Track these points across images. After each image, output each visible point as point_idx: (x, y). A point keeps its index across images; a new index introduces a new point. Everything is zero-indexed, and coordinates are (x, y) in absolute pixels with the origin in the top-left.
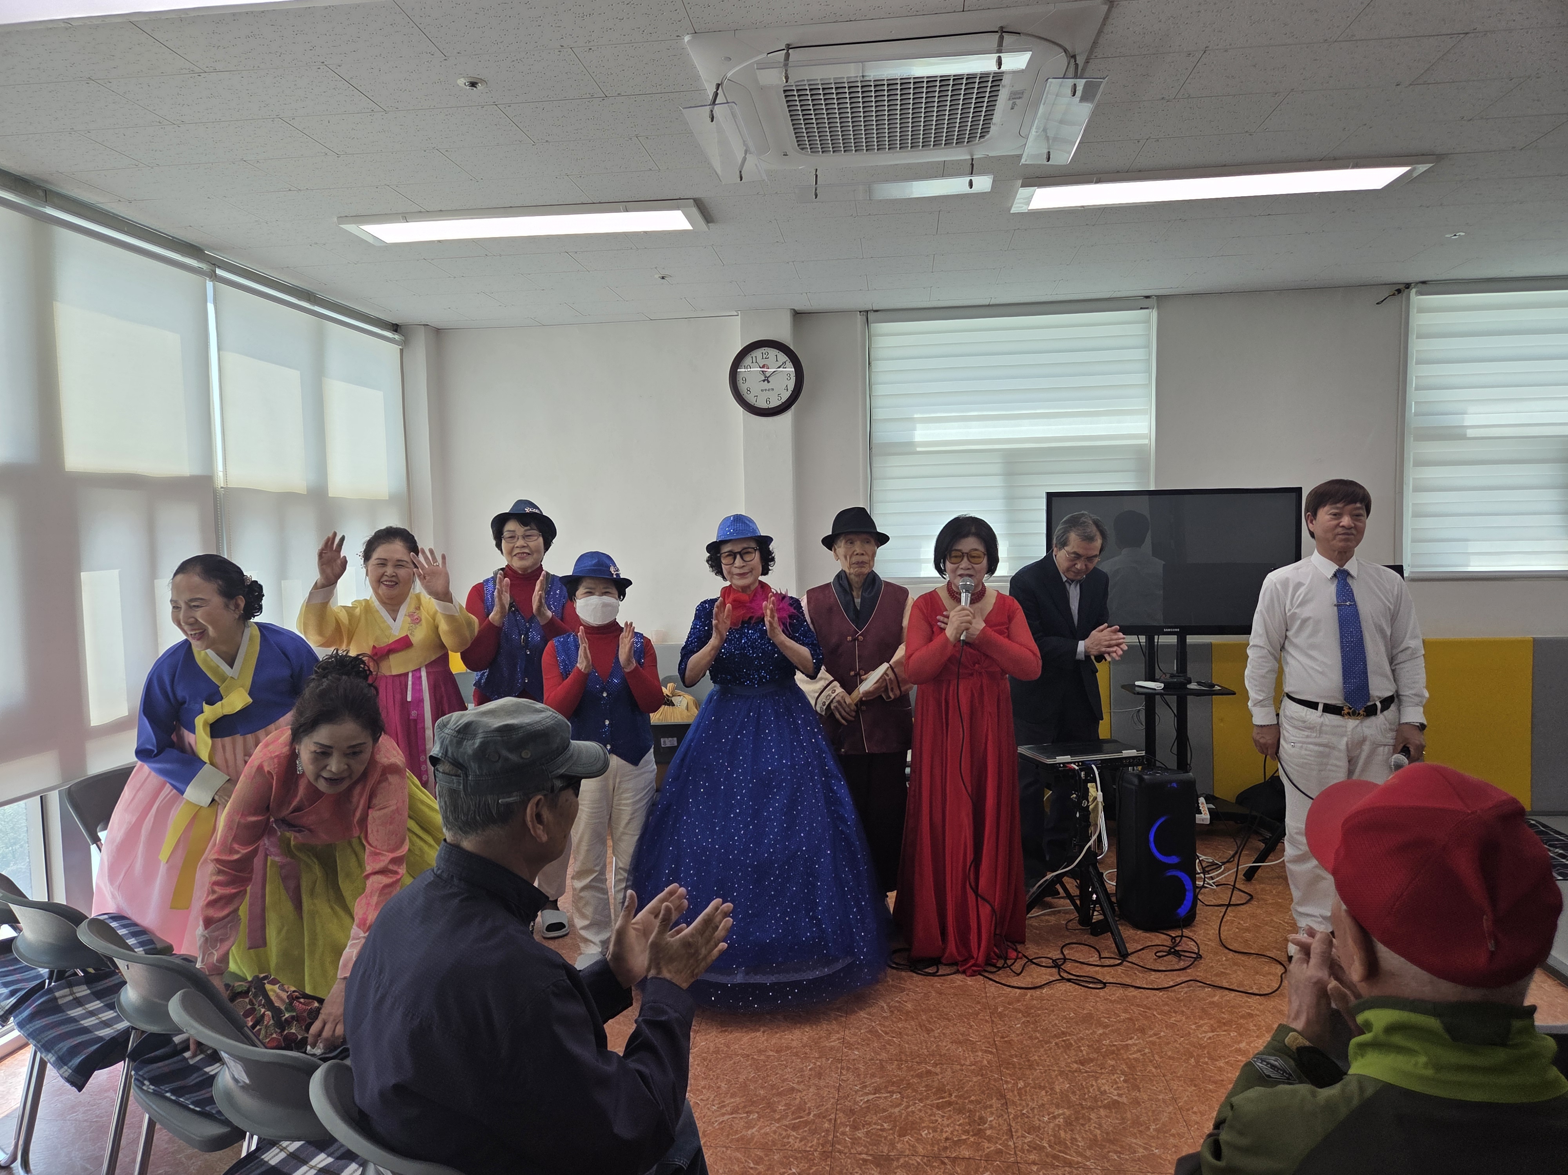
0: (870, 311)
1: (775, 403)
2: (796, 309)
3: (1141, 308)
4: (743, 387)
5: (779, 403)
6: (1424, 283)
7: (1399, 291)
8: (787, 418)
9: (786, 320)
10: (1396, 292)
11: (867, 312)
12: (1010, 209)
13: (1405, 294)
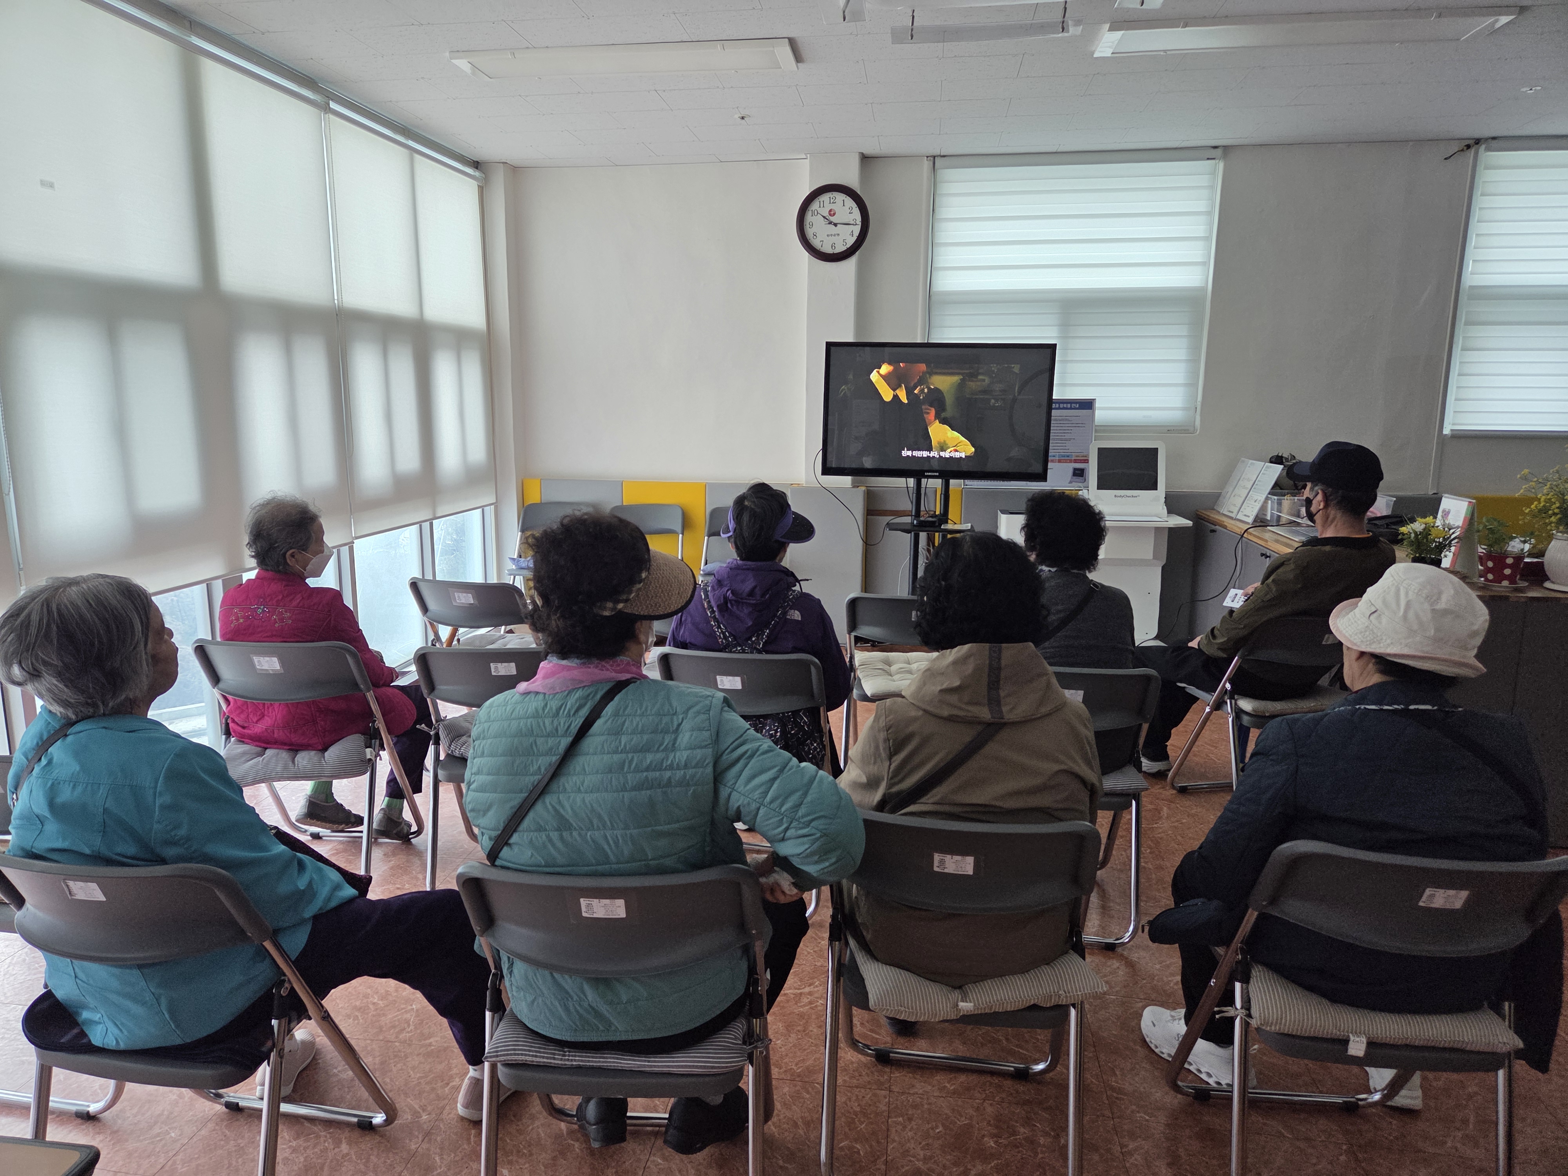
0: (938, 156)
1: (840, 248)
2: (864, 152)
3: (1208, 159)
4: (809, 232)
5: (844, 248)
6: (1494, 138)
7: (1468, 147)
8: (851, 264)
9: (855, 163)
10: (1465, 148)
11: (934, 157)
12: (1093, 53)
13: (1473, 151)
